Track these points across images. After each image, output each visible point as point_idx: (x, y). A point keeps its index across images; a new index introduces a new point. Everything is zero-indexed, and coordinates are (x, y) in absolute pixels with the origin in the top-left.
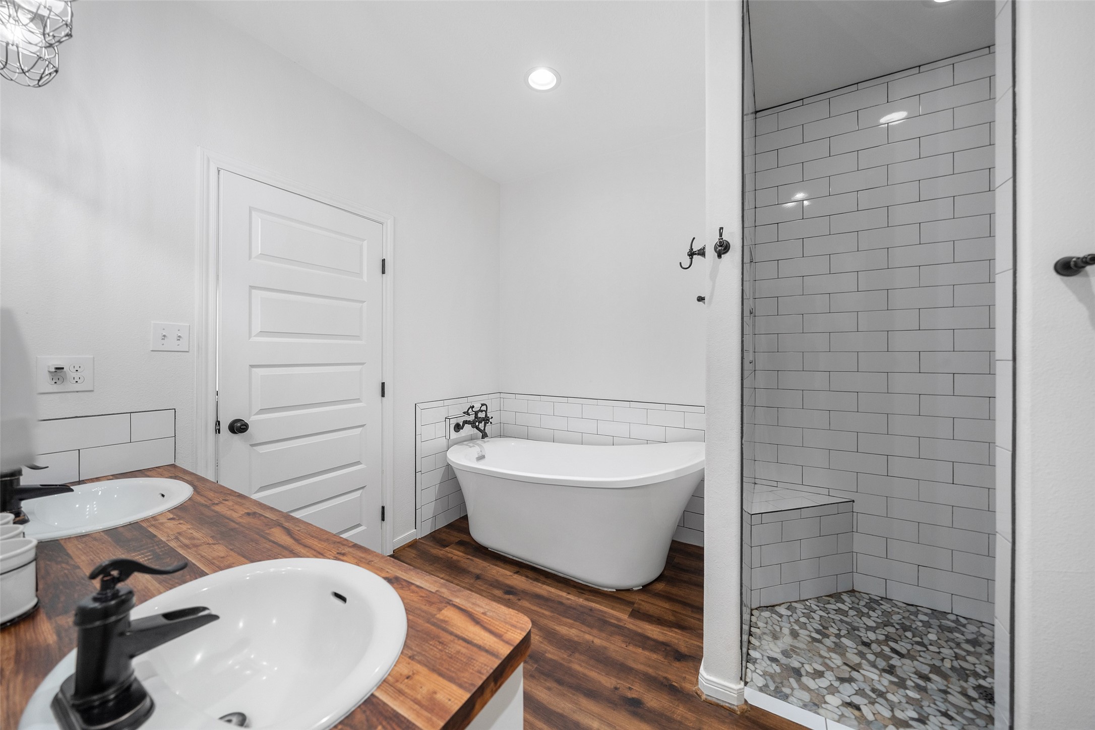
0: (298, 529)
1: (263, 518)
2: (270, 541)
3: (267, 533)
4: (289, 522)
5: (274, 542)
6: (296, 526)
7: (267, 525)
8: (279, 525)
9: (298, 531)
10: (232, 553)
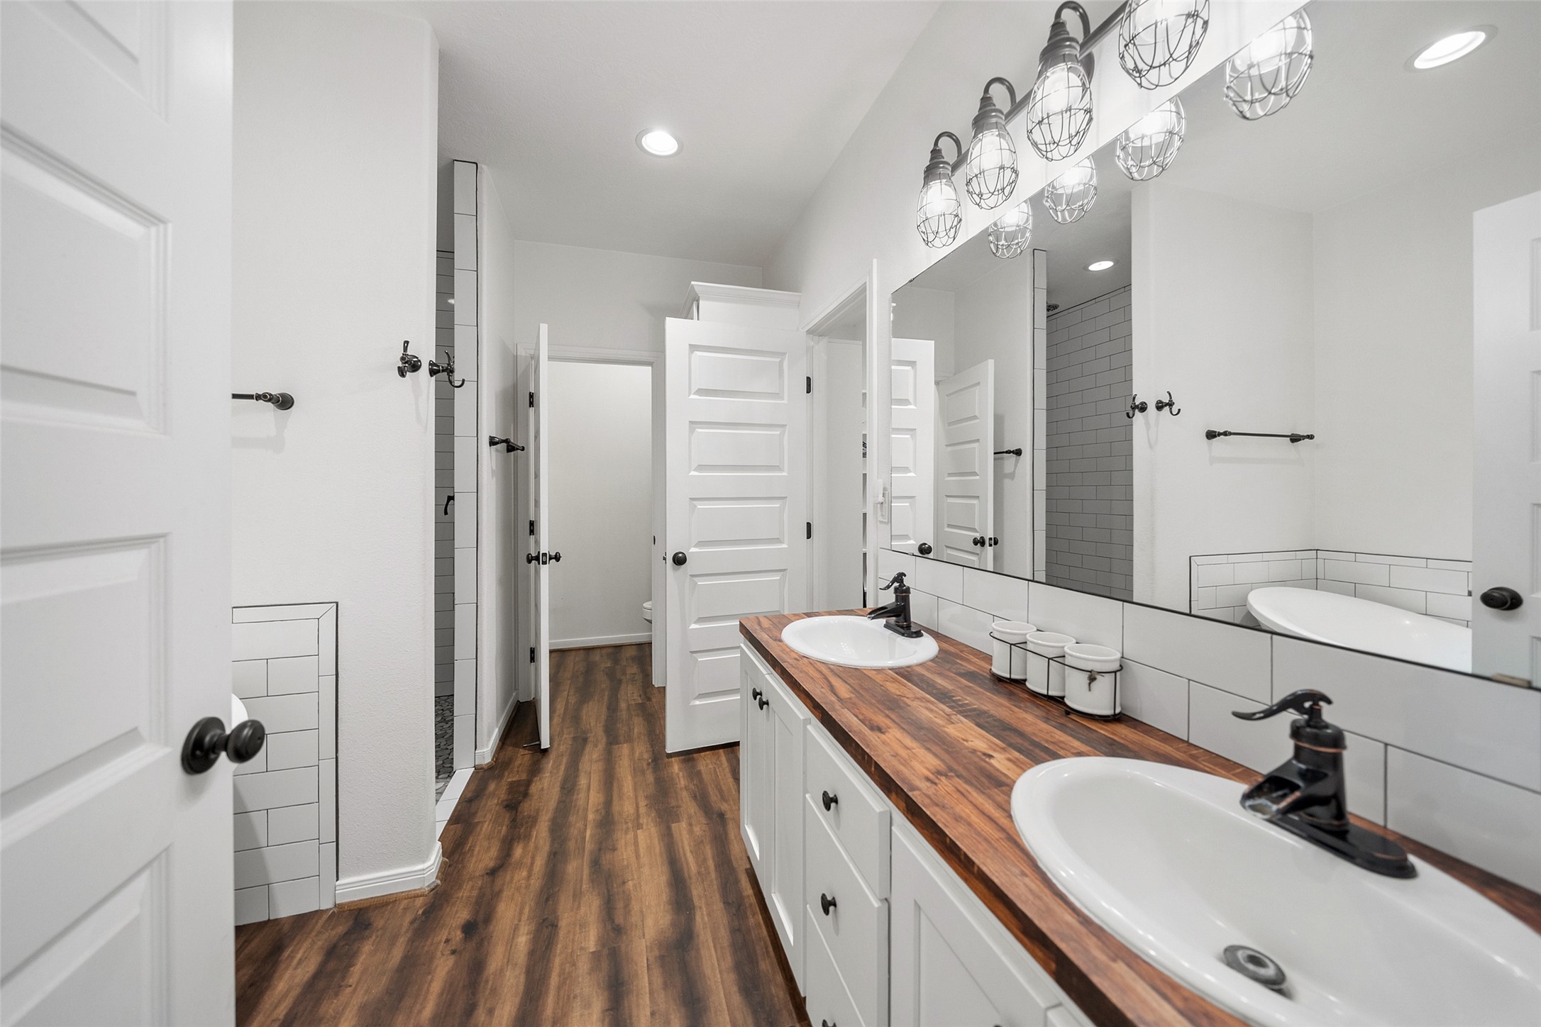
0: (823, 690)
1: (861, 717)
2: (849, 684)
3: (853, 693)
4: (831, 701)
5: (846, 683)
6: (824, 694)
7: (854, 704)
8: (841, 699)
9: (822, 688)
10: (881, 683)
